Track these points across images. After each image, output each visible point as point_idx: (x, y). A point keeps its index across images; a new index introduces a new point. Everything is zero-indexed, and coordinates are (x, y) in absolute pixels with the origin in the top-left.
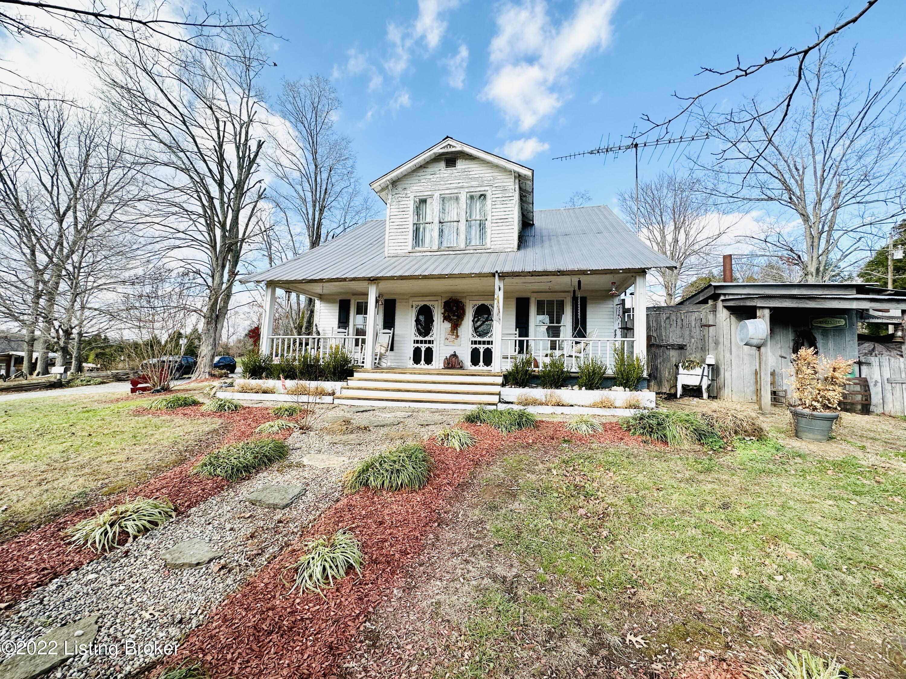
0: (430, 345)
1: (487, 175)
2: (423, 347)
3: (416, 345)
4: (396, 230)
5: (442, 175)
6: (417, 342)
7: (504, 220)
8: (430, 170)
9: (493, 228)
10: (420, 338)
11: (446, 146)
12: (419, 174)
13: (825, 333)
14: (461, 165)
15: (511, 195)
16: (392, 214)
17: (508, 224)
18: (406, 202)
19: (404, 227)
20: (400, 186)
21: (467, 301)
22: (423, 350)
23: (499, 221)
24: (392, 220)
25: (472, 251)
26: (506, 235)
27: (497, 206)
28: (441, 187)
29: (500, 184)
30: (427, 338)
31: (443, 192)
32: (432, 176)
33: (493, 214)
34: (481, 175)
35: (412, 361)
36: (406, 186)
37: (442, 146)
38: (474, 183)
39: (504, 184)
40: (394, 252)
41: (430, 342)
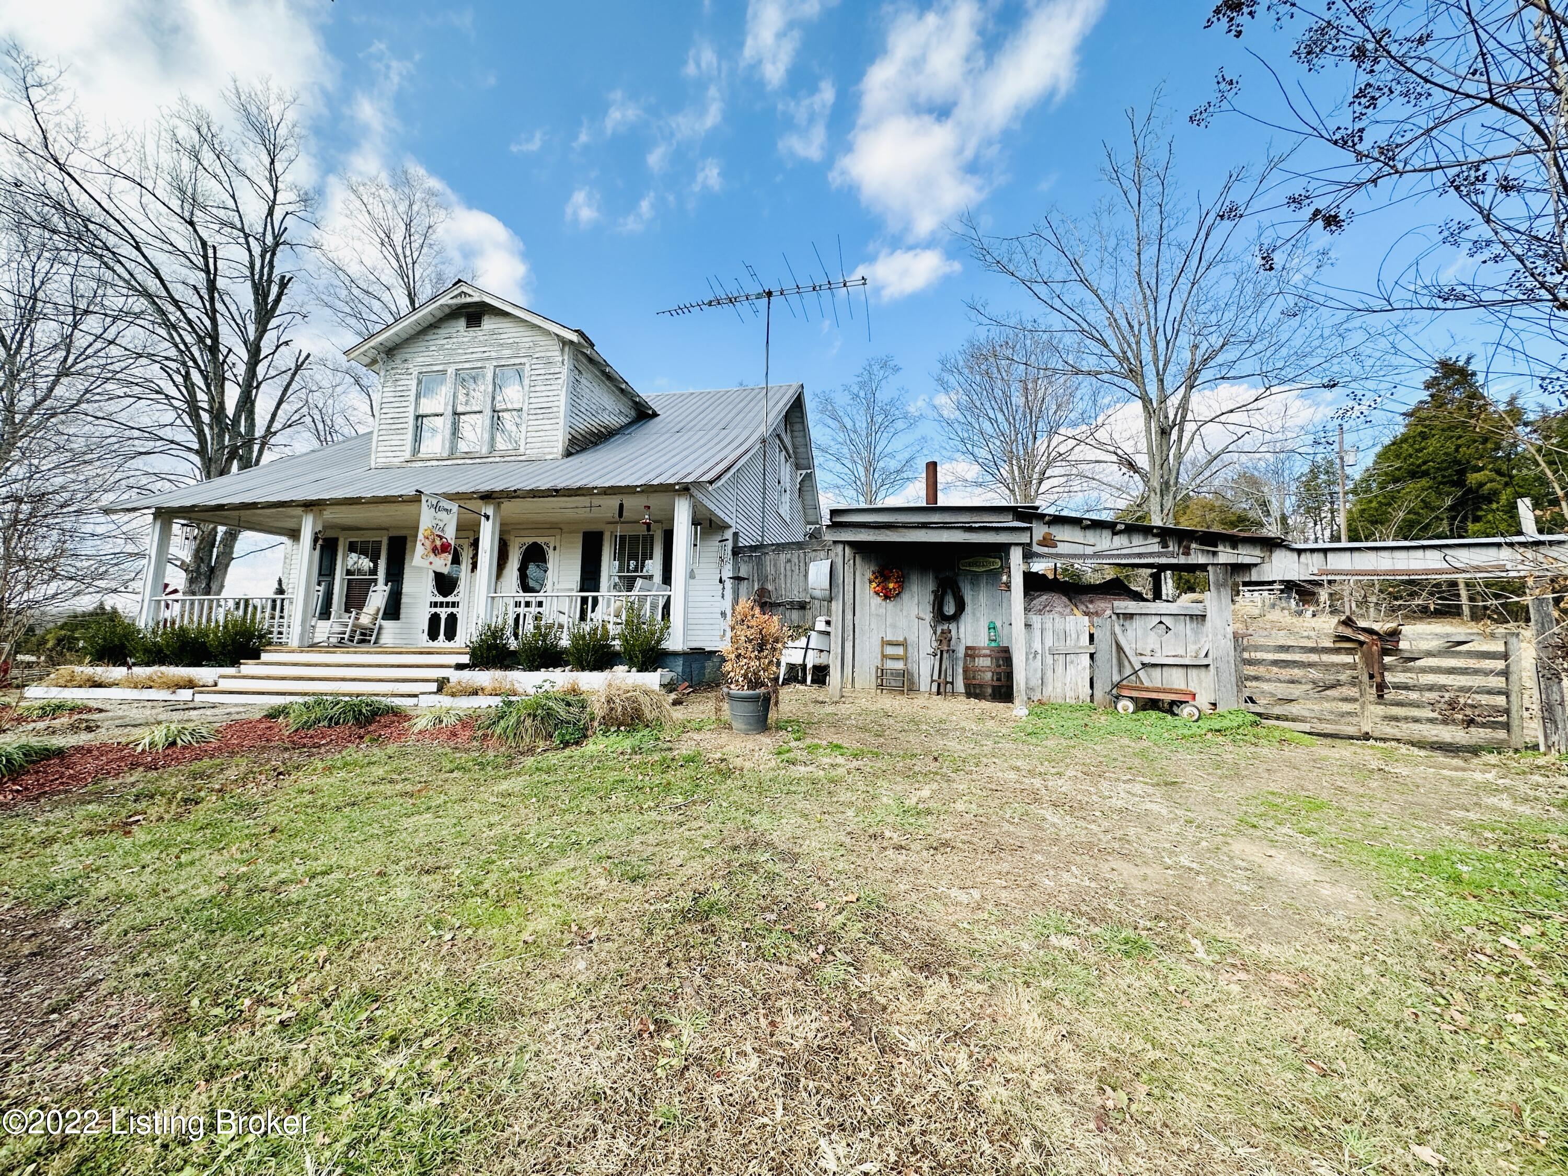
0: (454, 610)
1: (525, 340)
2: (443, 613)
3: (434, 610)
4: (388, 427)
5: (460, 340)
6: (435, 605)
7: (545, 410)
8: (443, 332)
9: (530, 423)
10: (440, 599)
11: (460, 295)
12: (427, 338)
13: (975, 579)
14: (488, 324)
15: (557, 370)
16: (385, 400)
17: (551, 416)
18: (407, 382)
19: (401, 420)
20: (399, 357)
21: (512, 538)
22: (443, 617)
23: (539, 411)
24: (384, 411)
25: (498, 459)
26: (547, 433)
27: (537, 389)
28: (458, 359)
29: (543, 354)
30: (450, 599)
31: (460, 366)
32: (445, 341)
33: (532, 400)
34: (517, 340)
35: (425, 636)
36: (408, 356)
37: (452, 295)
38: (507, 352)
39: (549, 354)
40: (384, 460)
41: (454, 605)
